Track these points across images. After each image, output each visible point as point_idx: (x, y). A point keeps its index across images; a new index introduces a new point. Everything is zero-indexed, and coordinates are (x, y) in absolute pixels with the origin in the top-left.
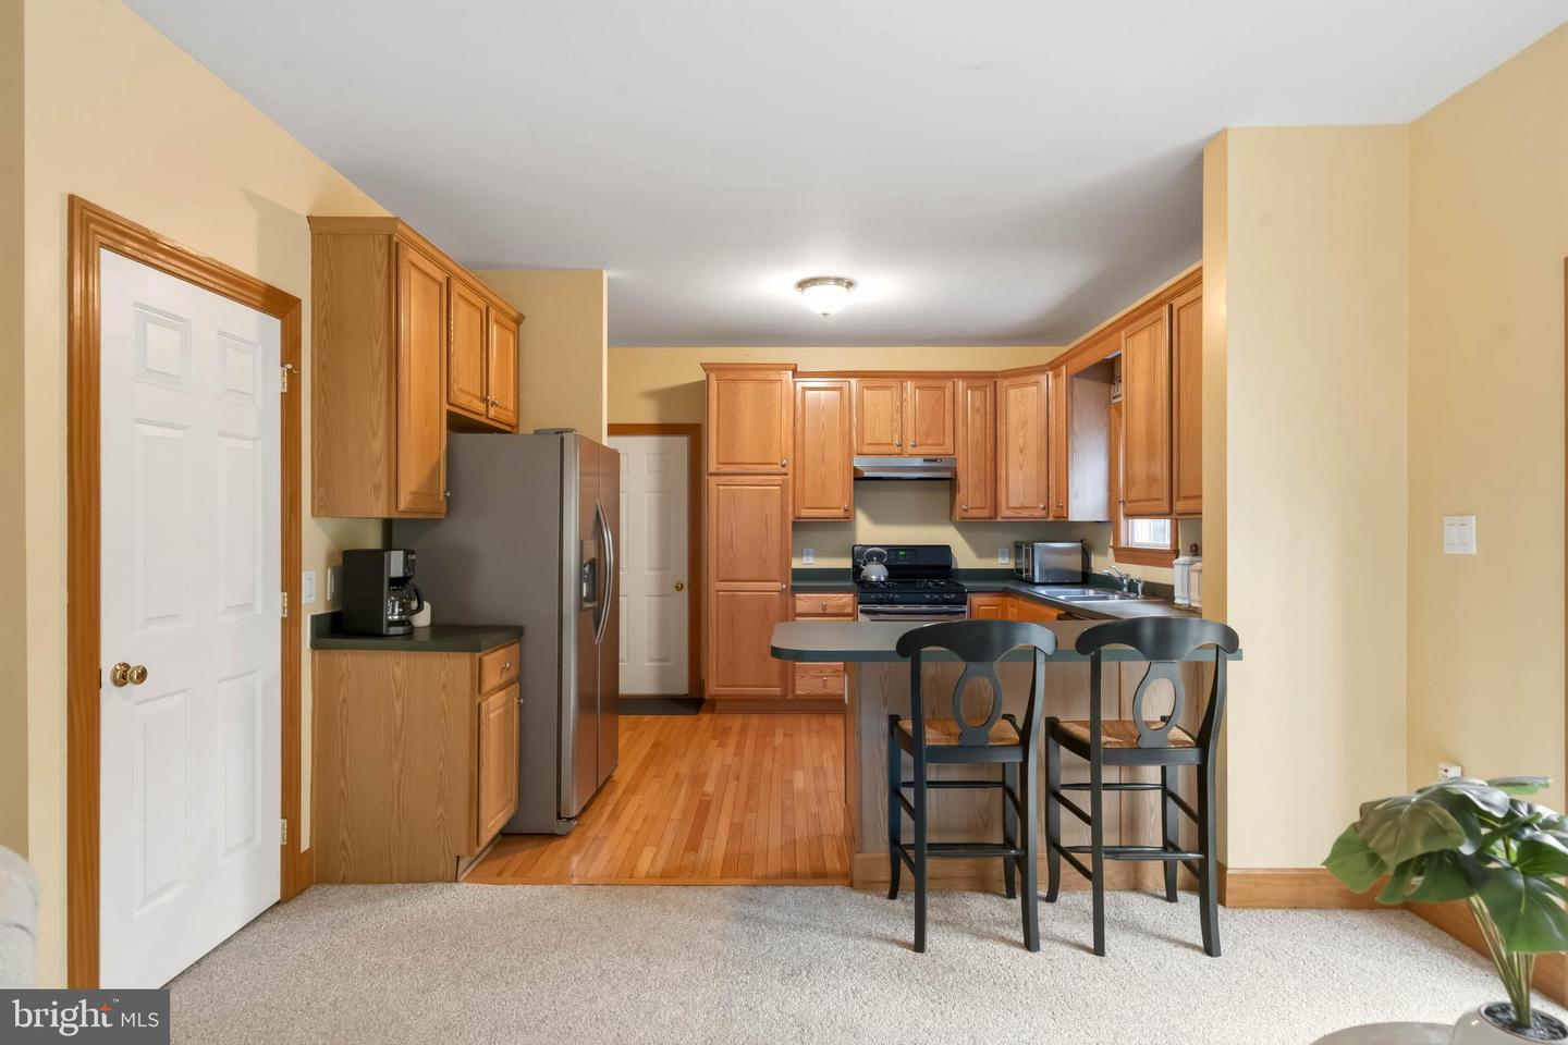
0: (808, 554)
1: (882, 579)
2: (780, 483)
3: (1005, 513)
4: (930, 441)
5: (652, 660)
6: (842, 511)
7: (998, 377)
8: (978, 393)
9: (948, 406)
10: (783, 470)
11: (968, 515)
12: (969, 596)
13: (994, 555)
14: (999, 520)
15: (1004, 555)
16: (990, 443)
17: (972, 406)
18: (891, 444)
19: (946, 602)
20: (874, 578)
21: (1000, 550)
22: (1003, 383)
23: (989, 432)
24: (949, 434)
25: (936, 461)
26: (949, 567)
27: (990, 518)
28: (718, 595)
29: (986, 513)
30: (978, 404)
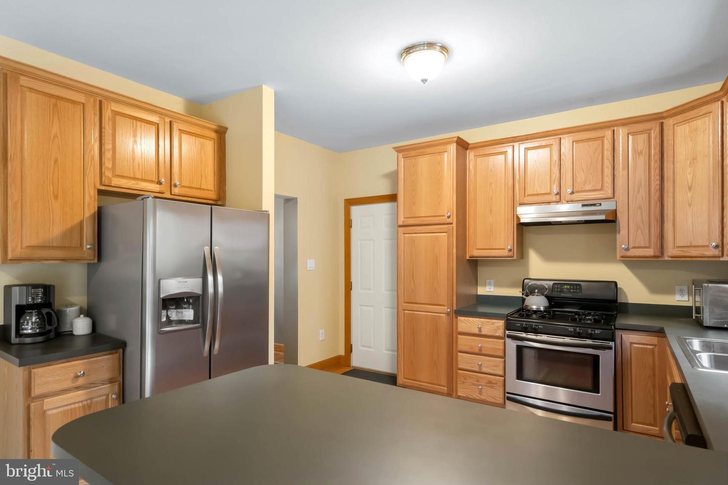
0: (490, 284)
1: (542, 309)
2: (446, 230)
3: (671, 251)
4: (588, 187)
5: (388, 350)
6: (507, 251)
7: (664, 118)
8: (642, 138)
9: (608, 154)
10: (449, 221)
11: (630, 253)
12: (618, 333)
13: (670, 291)
14: (666, 258)
15: (681, 292)
16: (655, 184)
17: (634, 150)
18: (549, 194)
19: (591, 337)
20: (534, 307)
21: (677, 288)
22: (668, 123)
23: (655, 172)
24: (608, 180)
25: (595, 205)
26: (616, 301)
27: (654, 257)
28: (404, 313)
29: (650, 252)
30: (640, 147)
